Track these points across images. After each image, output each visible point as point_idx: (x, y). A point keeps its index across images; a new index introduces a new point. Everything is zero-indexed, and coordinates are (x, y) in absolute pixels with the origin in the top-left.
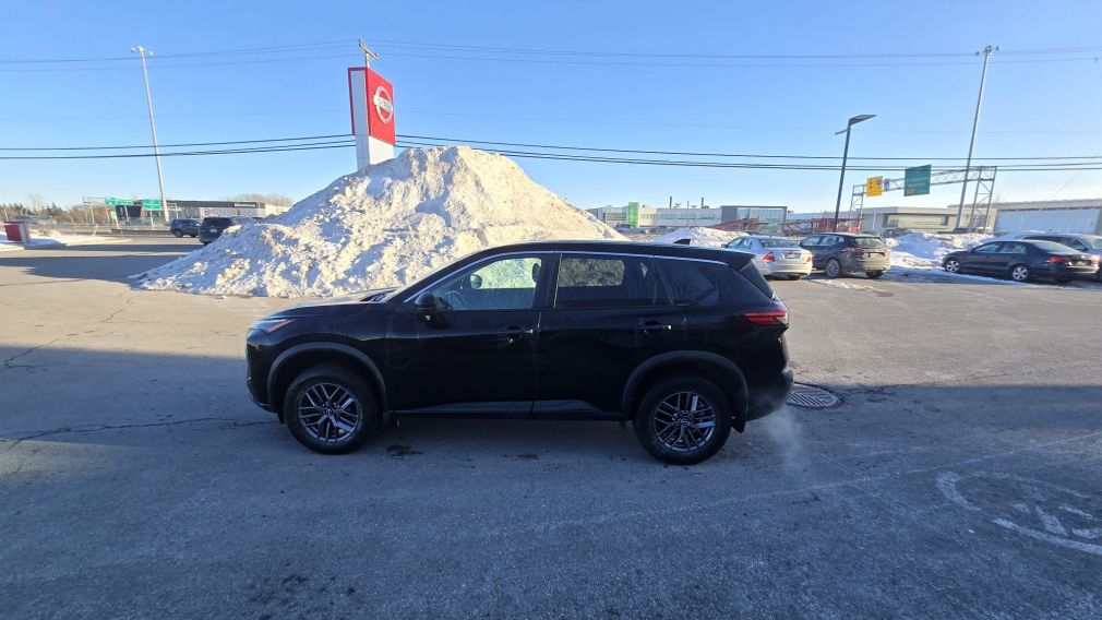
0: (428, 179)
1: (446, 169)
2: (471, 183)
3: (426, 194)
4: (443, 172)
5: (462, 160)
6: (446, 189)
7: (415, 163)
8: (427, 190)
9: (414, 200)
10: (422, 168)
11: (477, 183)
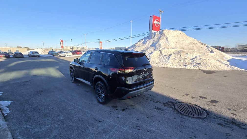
0: (155, 39)
1: (160, 36)
2: (165, 38)
3: (153, 42)
4: (159, 37)
5: (164, 33)
6: (158, 41)
7: (153, 35)
8: (154, 41)
9: (151, 44)
10: (154, 36)
11: (167, 39)
